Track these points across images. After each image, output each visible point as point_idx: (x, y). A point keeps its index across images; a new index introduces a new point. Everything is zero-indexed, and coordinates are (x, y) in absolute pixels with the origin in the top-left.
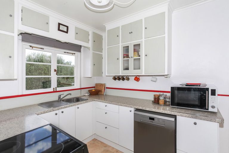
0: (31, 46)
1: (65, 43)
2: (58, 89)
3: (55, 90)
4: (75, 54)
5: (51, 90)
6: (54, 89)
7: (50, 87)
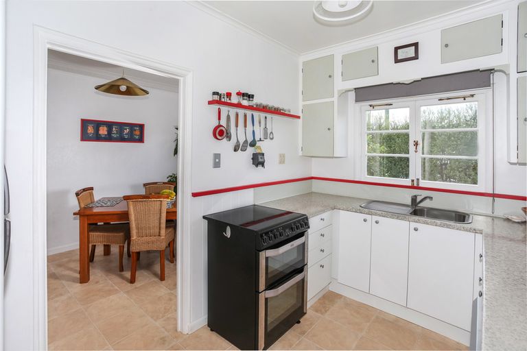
0: (371, 106)
1: (415, 81)
2: (423, 183)
3: (415, 185)
4: (472, 96)
5: (407, 182)
6: (413, 181)
7: (407, 176)
